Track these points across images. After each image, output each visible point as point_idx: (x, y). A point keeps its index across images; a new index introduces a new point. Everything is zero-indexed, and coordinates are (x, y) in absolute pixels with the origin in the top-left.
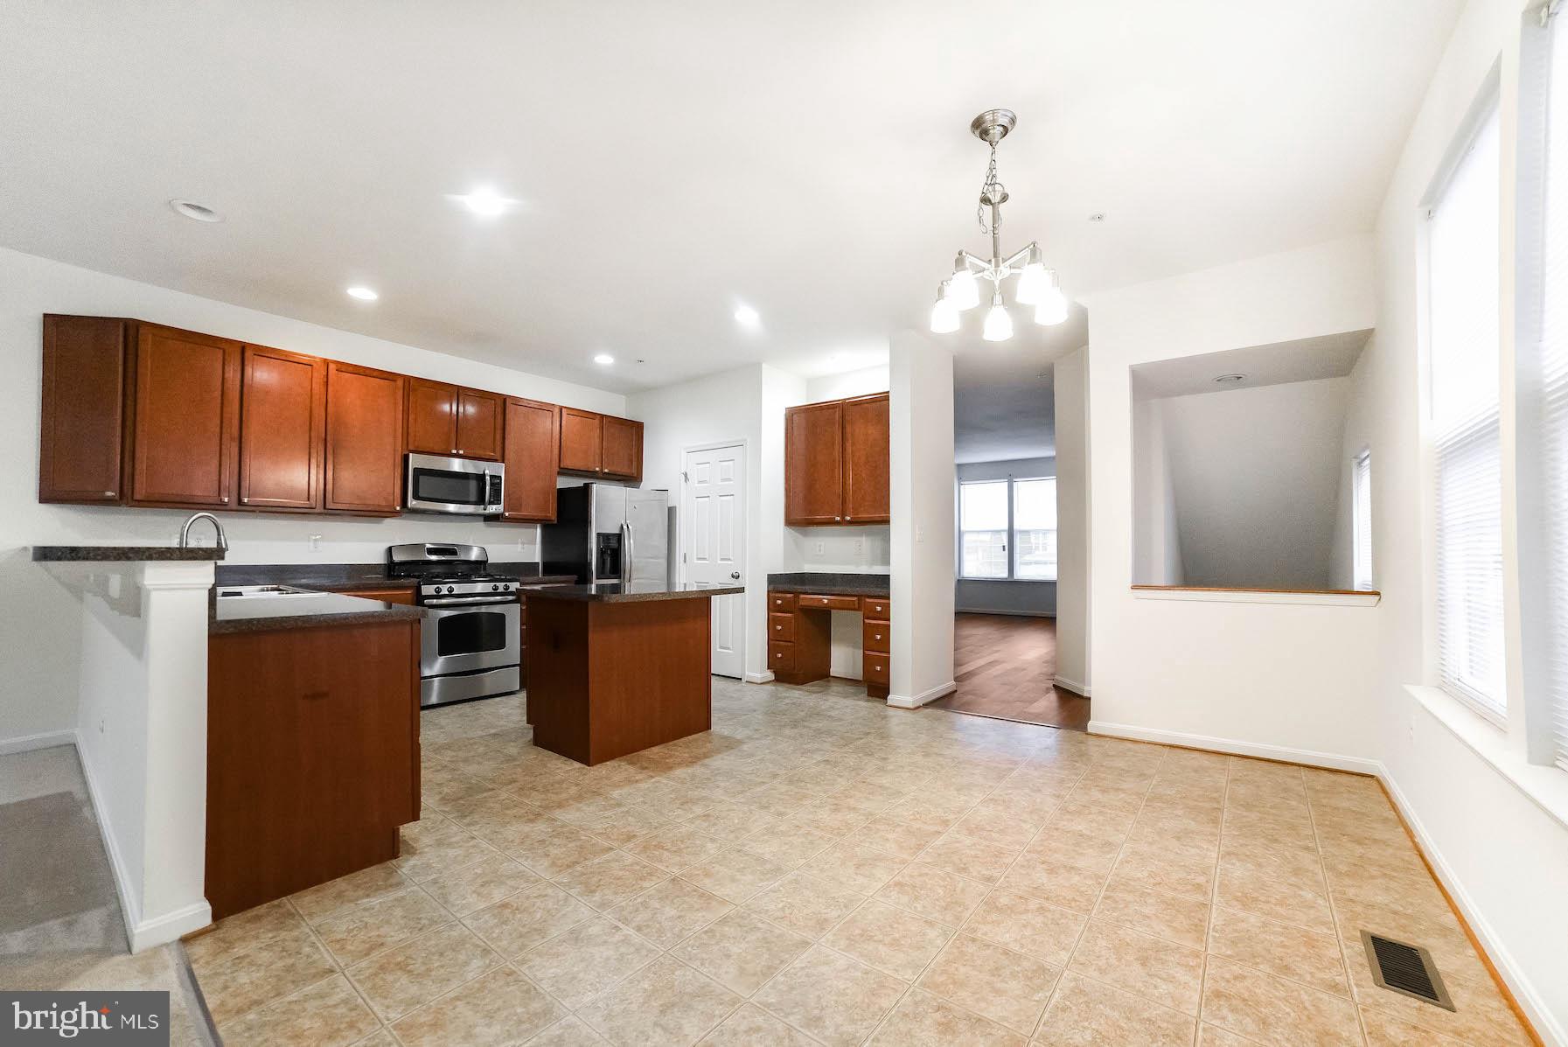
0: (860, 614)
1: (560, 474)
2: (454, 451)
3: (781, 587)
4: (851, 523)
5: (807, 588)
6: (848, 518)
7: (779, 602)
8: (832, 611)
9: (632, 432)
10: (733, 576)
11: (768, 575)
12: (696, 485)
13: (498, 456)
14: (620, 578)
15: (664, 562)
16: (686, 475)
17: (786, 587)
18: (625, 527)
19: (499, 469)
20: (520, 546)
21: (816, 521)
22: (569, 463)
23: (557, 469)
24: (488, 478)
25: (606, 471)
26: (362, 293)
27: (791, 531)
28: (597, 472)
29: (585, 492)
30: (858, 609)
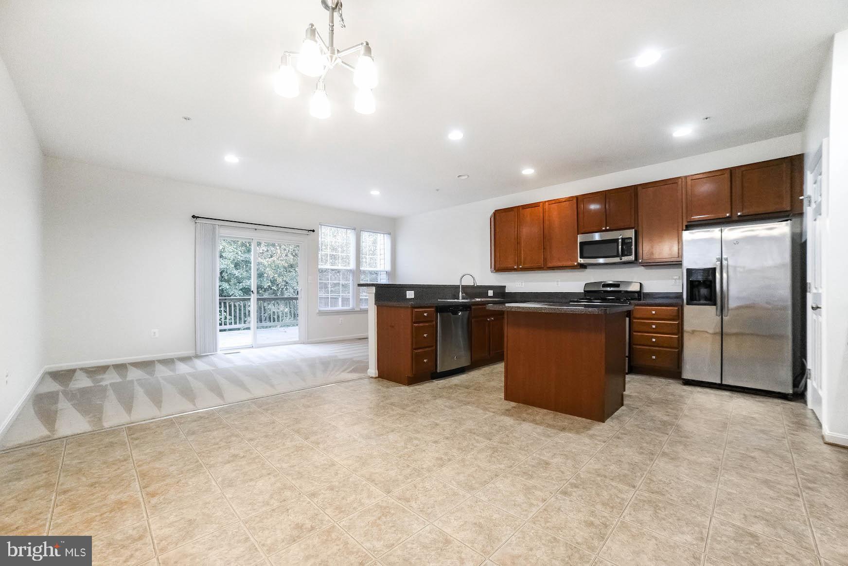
2: (604, 229)
19: (631, 234)
26: (528, 171)
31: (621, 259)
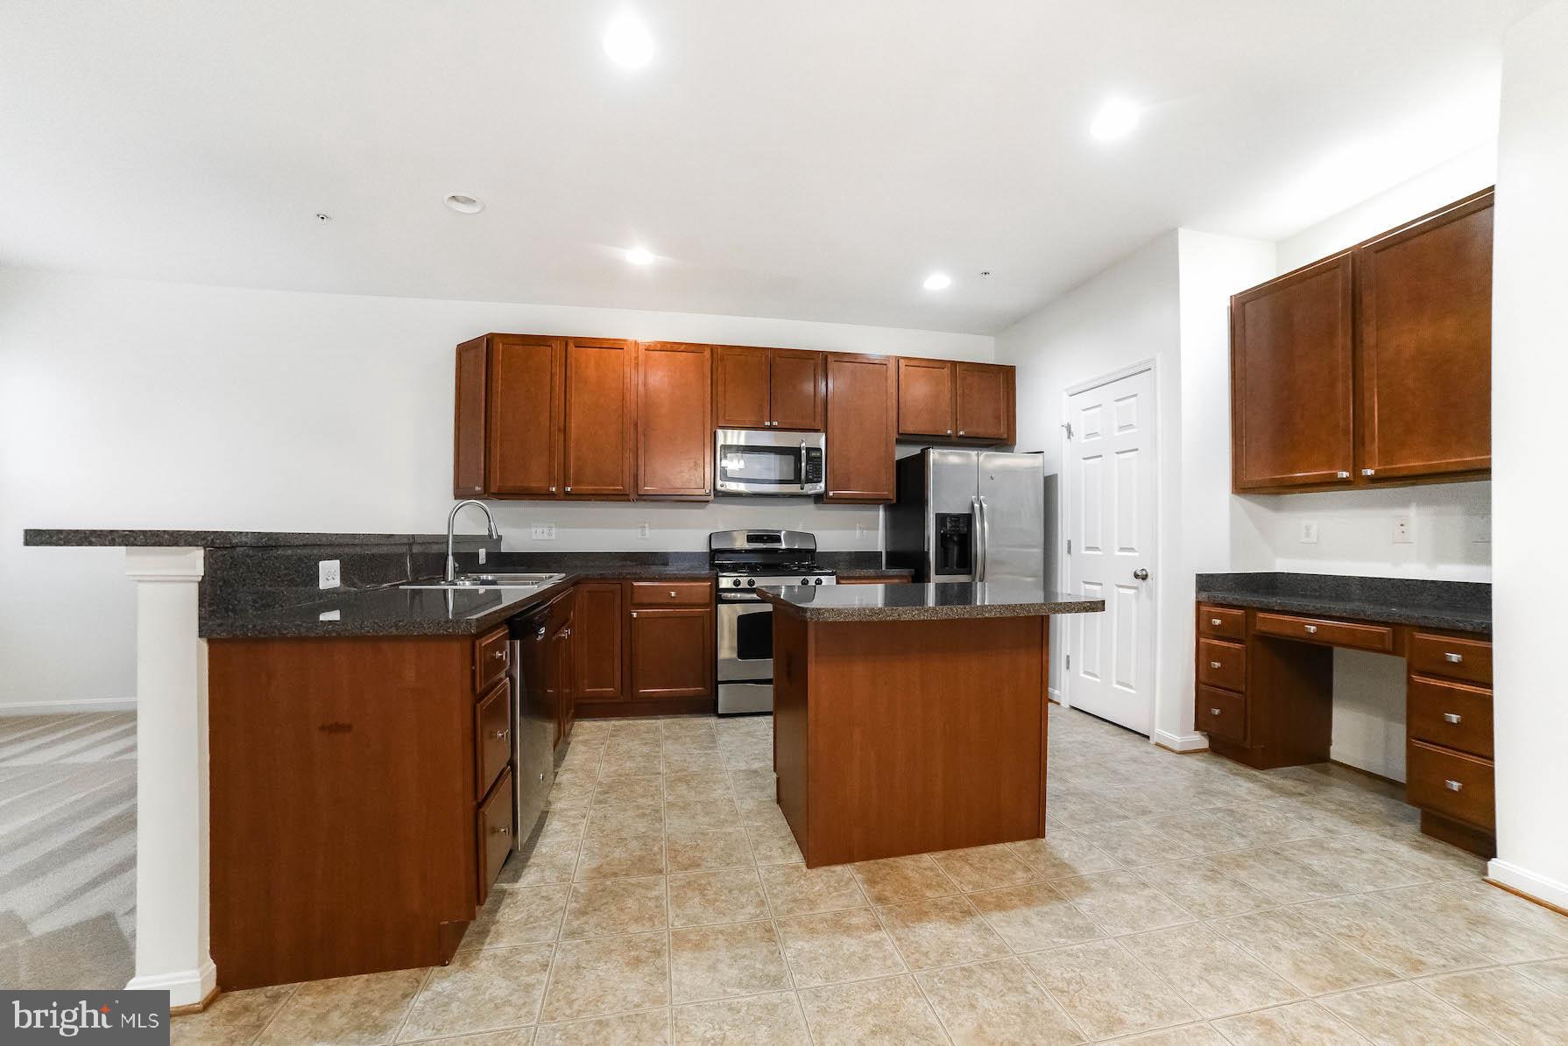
0: (1400, 663)
1: (899, 442)
2: (768, 424)
3: (1220, 596)
4: (1376, 481)
5: (1274, 601)
6: (1370, 472)
7: (1218, 622)
8: (1337, 650)
9: (1001, 380)
10: (1136, 576)
11: (1198, 575)
12: (1084, 441)
13: (819, 425)
14: (969, 573)
15: (1038, 552)
16: (1069, 428)
17: (1231, 597)
18: (976, 505)
19: (820, 441)
20: (858, 532)
21: (1297, 482)
22: (910, 427)
23: (895, 436)
24: (804, 452)
25: (961, 433)
27: (1245, 504)
28: (949, 436)
29: (920, 462)
30: (1396, 651)
31: (802, 489)
